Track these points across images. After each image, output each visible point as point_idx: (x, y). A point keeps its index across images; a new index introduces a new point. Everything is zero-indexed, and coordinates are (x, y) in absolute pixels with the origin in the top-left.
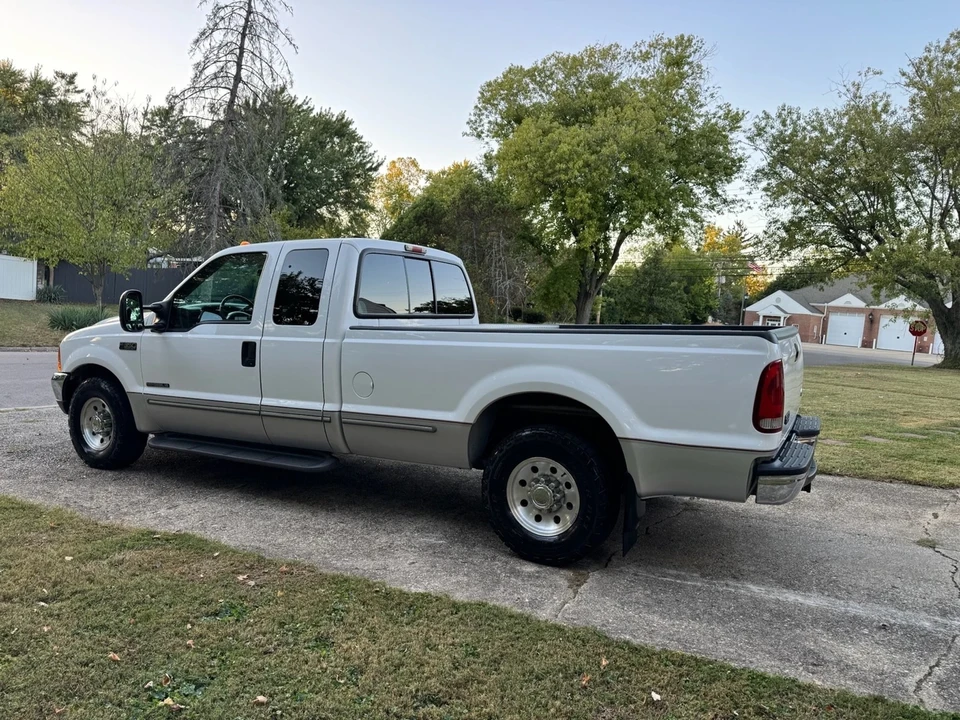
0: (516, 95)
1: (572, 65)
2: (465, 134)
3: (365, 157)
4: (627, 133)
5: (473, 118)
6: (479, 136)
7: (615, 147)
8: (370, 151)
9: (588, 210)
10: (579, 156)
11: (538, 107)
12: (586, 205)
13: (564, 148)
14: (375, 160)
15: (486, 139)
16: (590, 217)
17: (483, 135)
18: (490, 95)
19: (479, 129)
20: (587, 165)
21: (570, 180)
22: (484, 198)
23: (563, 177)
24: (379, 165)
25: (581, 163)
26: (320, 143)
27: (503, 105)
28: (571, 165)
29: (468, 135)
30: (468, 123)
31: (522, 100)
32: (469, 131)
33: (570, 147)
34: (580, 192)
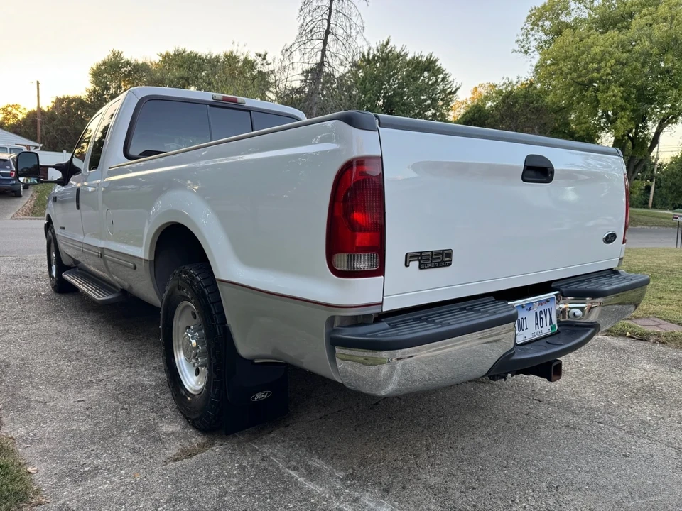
0: (558, 14)
2: (514, 51)
3: (446, 85)
4: (660, 30)
5: (521, 38)
6: (526, 52)
7: (647, 43)
8: (450, 79)
9: (621, 102)
10: (611, 54)
11: (579, 21)
12: (618, 98)
13: (597, 49)
14: (454, 85)
15: (532, 54)
16: (623, 109)
17: (529, 51)
18: (536, 18)
19: (527, 46)
20: (619, 62)
21: (601, 77)
22: (521, 101)
23: (595, 75)
24: (457, 89)
25: (613, 61)
26: (413, 78)
27: (548, 24)
28: (603, 64)
29: (516, 52)
30: (517, 41)
31: (563, 18)
32: (517, 48)
33: (603, 48)
34: (613, 88)
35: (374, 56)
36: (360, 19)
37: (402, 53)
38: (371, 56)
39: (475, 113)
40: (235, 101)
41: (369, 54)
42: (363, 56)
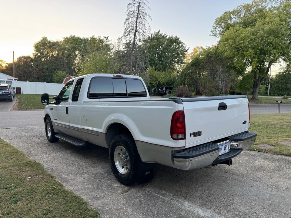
0: (227, 21)
1: (247, 7)
2: (210, 35)
3: (183, 48)
4: (267, 27)
5: (213, 30)
6: (215, 36)
7: (262, 32)
8: (185, 46)
9: (253, 55)
10: (248, 37)
11: (235, 23)
12: (252, 54)
13: (242, 35)
14: (186, 48)
15: (218, 36)
16: (254, 58)
17: (216, 35)
18: (218, 22)
19: (215, 33)
20: (251, 40)
21: (245, 46)
22: (214, 56)
23: (242, 45)
24: (187, 50)
25: (249, 40)
26: (169, 46)
27: (223, 25)
28: (245, 41)
29: (211, 36)
30: (211, 31)
31: (229, 22)
32: (211, 34)
33: (245, 35)
34: (249, 50)
35: (153, 37)
36: (149, 26)
37: (165, 36)
38: (152, 37)
39: (196, 61)
40: (120, 76)
41: (151, 36)
42: (149, 37)
